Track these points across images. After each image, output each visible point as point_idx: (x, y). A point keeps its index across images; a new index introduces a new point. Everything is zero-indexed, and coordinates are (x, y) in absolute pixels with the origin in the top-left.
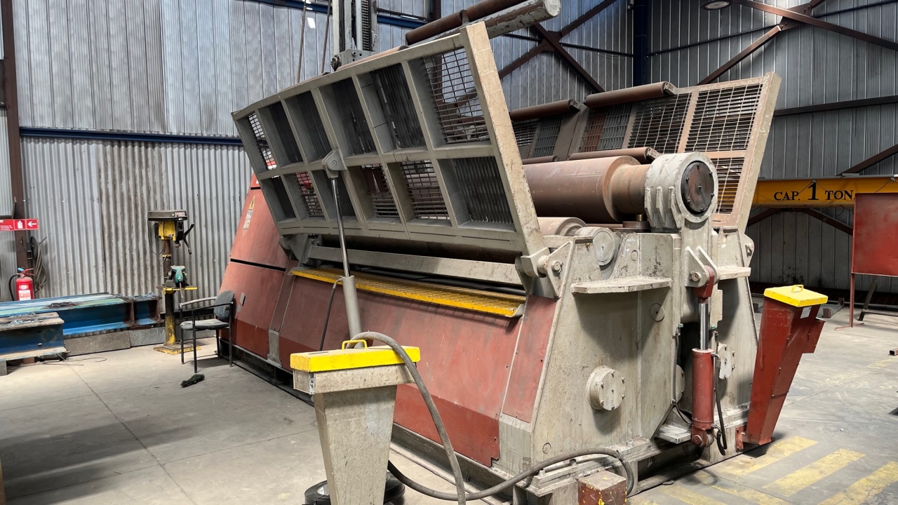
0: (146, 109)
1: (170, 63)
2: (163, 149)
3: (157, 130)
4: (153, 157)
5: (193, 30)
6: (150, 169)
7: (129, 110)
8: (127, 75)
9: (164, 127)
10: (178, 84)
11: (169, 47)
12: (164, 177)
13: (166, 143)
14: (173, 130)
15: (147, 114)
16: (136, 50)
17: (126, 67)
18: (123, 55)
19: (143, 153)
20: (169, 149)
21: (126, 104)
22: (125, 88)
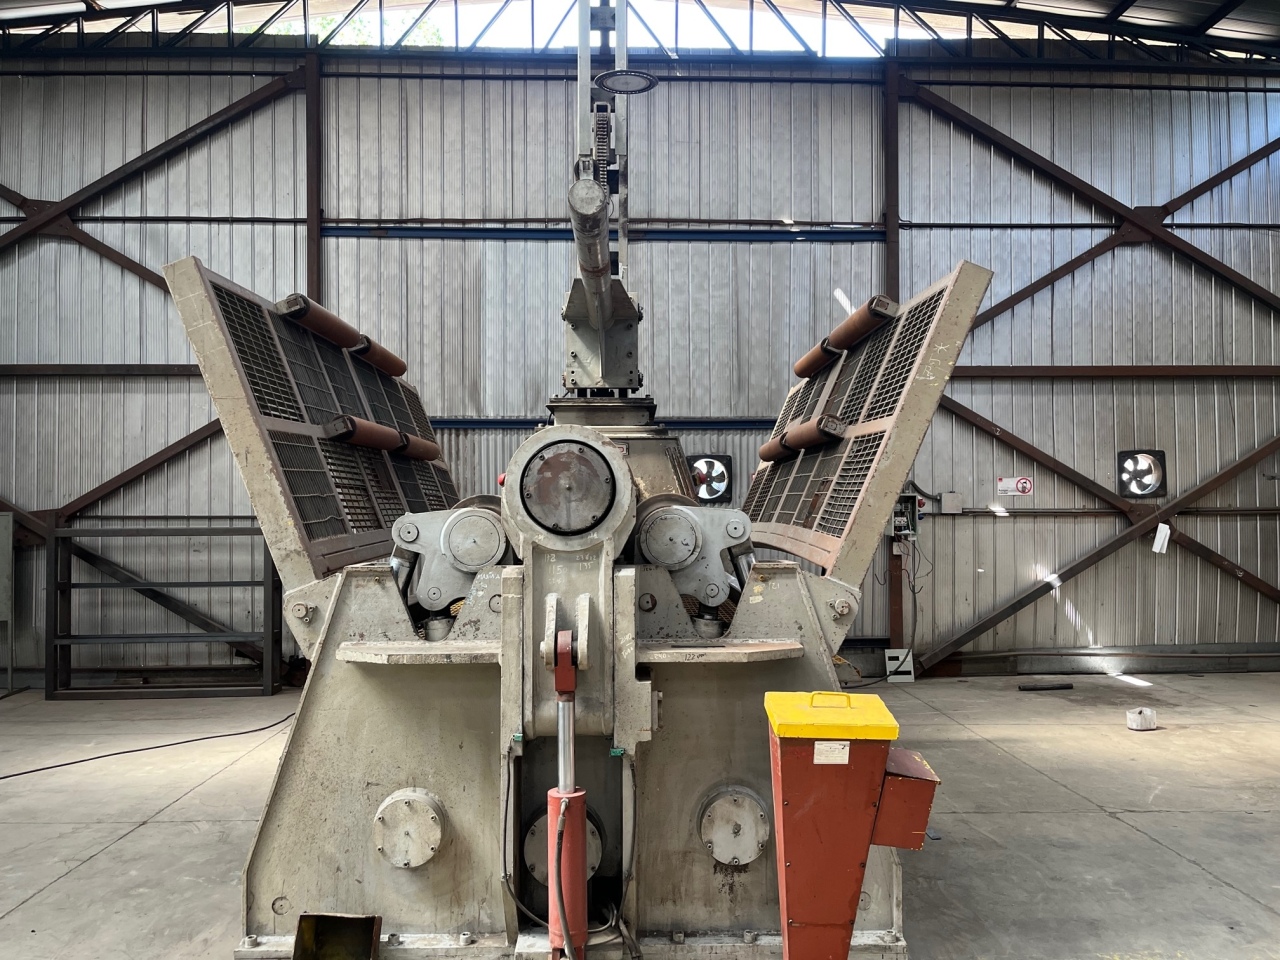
0: (460, 389)
1: (491, 332)
2: (476, 436)
3: (471, 413)
4: (465, 447)
5: (519, 288)
6: (461, 462)
7: (439, 392)
8: (439, 351)
9: (479, 410)
10: (498, 357)
11: (491, 313)
12: (477, 471)
13: (480, 429)
14: (490, 413)
15: (460, 395)
16: (452, 321)
17: (439, 342)
18: (436, 327)
19: (453, 443)
20: (484, 437)
21: (437, 384)
22: (436, 366)
